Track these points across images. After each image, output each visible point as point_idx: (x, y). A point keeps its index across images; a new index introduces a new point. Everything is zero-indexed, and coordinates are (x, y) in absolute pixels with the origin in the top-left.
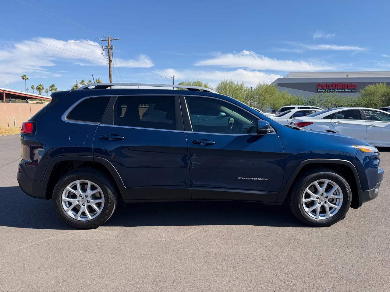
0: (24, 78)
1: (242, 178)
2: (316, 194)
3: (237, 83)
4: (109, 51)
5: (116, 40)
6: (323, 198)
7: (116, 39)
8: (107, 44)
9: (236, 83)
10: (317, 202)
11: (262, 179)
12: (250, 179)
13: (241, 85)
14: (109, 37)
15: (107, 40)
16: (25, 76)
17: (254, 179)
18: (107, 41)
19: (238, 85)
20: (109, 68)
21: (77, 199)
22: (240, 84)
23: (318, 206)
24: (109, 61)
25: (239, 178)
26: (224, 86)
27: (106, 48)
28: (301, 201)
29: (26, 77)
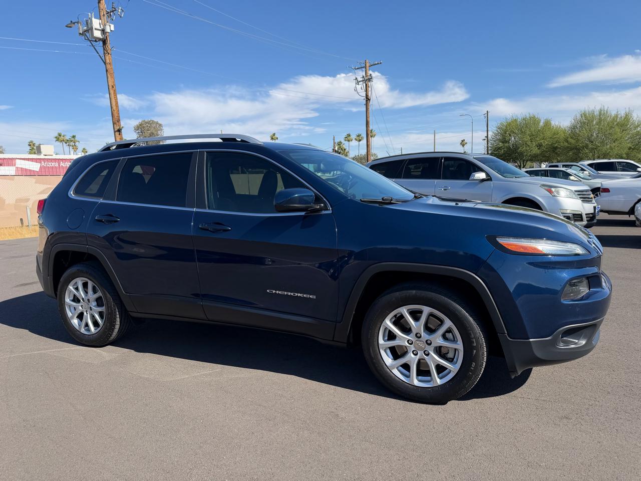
0: (273, 137)
1: (274, 291)
2: (407, 335)
3: (618, 112)
4: (366, 85)
5: (378, 64)
6: (422, 345)
7: (376, 63)
8: (364, 74)
9: (613, 113)
10: (410, 350)
11: (305, 296)
12: (286, 293)
13: (626, 115)
14: (367, 61)
15: (364, 67)
16: (274, 134)
17: (292, 294)
18: (364, 69)
19: (619, 116)
20: (367, 112)
21: (80, 304)
22: (622, 113)
23: (412, 359)
24: (367, 101)
25: (268, 291)
26: (586, 121)
27: (362, 79)
28: (376, 344)
29: (276, 136)
